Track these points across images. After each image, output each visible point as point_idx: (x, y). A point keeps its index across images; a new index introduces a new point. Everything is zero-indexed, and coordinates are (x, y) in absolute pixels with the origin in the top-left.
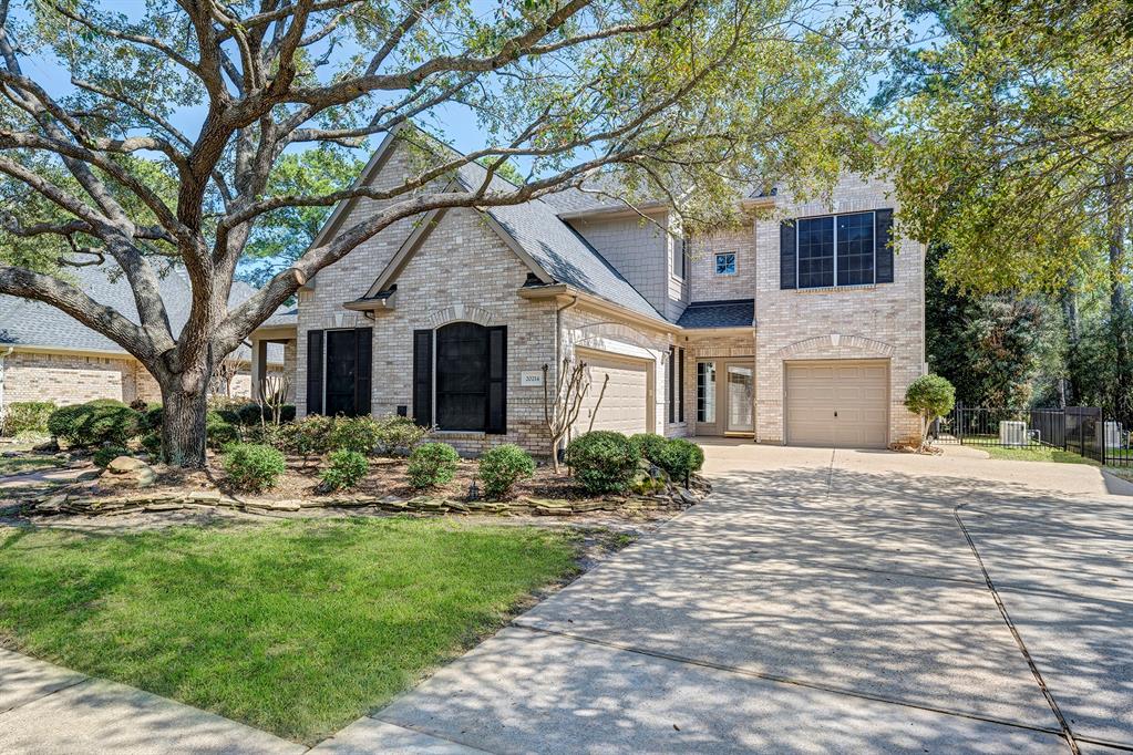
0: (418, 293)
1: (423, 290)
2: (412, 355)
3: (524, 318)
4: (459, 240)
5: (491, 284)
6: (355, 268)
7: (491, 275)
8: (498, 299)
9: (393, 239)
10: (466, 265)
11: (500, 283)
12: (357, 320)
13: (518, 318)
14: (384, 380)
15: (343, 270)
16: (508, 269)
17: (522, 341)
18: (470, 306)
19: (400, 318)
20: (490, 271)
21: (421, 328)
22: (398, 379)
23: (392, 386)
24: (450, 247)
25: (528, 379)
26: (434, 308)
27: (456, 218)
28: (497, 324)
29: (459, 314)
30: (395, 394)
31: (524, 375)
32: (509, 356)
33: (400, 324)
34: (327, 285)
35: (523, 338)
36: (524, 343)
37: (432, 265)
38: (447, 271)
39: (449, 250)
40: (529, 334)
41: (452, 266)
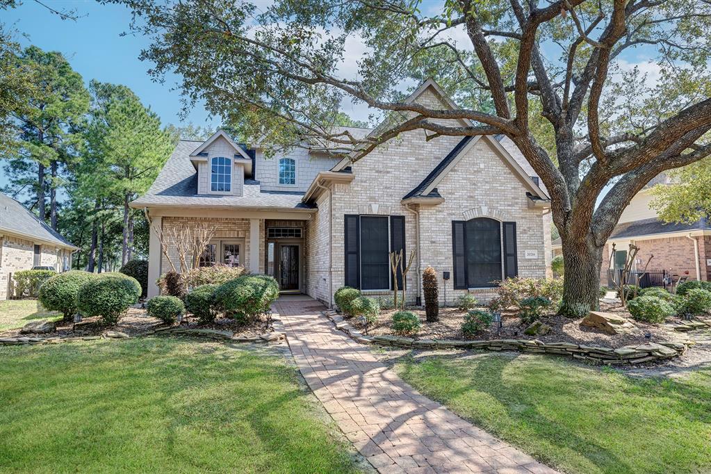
0: (453, 196)
1: (457, 195)
2: (451, 237)
3: (525, 218)
4: (482, 166)
5: (504, 195)
6: (388, 172)
7: (504, 191)
8: (509, 205)
9: (420, 157)
10: (487, 182)
11: (510, 196)
12: (391, 210)
13: (522, 218)
14: (429, 254)
15: (377, 172)
16: (514, 188)
17: (524, 232)
18: (491, 208)
19: (440, 211)
20: (503, 188)
21: (456, 220)
22: (441, 253)
23: (435, 258)
24: (476, 169)
25: (529, 255)
26: (466, 207)
27: (479, 152)
28: (509, 221)
29: (485, 213)
30: (439, 263)
31: (527, 252)
32: (517, 240)
33: (440, 216)
34: (362, 182)
35: (525, 230)
36: (526, 233)
37: (463, 179)
38: (474, 184)
39: (475, 171)
40: (529, 228)
41: (478, 182)
